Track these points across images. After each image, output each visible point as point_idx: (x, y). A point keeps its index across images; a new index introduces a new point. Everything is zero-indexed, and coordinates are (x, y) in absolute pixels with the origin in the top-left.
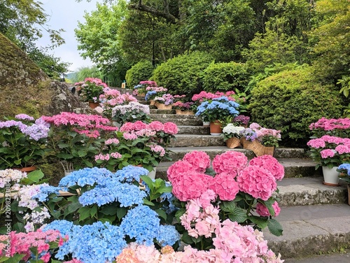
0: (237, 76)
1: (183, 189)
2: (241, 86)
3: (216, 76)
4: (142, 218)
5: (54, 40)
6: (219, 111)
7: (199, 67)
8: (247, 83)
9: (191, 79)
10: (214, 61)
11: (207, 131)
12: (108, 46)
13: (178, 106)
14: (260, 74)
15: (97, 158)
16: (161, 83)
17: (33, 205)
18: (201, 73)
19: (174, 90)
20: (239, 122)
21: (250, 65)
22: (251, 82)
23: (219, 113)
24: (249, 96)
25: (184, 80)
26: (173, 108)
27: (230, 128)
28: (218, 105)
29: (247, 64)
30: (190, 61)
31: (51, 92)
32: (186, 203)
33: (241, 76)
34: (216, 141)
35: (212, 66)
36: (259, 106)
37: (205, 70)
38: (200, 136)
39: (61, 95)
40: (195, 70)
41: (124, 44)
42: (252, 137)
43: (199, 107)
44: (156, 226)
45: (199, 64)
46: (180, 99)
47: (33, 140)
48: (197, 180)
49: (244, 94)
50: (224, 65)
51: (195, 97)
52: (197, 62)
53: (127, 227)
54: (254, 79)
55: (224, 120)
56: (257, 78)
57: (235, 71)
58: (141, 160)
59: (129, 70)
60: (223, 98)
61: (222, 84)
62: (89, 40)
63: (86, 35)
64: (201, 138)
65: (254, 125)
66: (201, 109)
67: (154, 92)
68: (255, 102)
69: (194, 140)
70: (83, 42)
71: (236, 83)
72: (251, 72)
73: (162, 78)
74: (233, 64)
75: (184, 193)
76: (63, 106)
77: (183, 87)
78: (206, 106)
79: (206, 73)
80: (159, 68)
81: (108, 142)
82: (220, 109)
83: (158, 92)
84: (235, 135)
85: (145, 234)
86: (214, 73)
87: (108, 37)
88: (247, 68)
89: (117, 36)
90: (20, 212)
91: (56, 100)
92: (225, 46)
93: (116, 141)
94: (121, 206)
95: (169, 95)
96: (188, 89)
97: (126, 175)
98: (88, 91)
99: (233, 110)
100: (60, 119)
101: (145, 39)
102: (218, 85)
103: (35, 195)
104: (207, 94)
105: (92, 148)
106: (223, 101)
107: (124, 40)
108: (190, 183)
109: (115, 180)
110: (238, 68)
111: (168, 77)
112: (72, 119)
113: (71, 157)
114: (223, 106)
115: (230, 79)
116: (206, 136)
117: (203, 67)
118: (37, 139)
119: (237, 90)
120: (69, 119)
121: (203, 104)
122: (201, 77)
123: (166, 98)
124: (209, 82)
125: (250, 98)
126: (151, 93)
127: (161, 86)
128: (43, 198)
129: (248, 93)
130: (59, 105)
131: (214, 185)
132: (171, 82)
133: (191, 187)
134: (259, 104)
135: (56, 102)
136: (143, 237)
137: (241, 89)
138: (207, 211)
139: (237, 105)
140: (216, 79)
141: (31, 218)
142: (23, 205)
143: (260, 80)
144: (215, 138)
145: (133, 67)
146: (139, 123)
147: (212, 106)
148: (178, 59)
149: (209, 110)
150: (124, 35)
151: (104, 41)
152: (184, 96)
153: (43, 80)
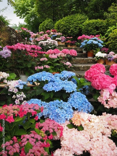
0: (101, 27)
1: (99, 83)
2: (103, 33)
3: (90, 27)
4: (79, 98)
5: (9, 3)
6: (93, 45)
7: (80, 22)
8: (106, 31)
9: (75, 28)
10: (88, 19)
11: (86, 56)
12: (30, 11)
13: (68, 43)
14: (114, 26)
15: (36, 68)
16: (59, 31)
17: (15, 91)
18: (81, 25)
19: (66, 34)
20: (103, 51)
21: (108, 21)
22: (109, 30)
23: (93, 46)
24: (107, 37)
25: (72, 29)
26: (65, 44)
27: (99, 54)
28: (92, 42)
29: (106, 20)
30: (74, 19)
31: (8, 33)
32: (100, 91)
33: (103, 27)
34: (91, 61)
35: (87, 21)
36: (114, 43)
37: (83, 24)
38: (83, 58)
39: (13, 35)
40: (78, 24)
41: (38, 9)
42: (111, 59)
43: (82, 43)
44: (87, 103)
45: (80, 20)
46: (69, 39)
47: (4, 58)
48: (107, 78)
49: (104, 37)
50: (94, 21)
51: (80, 38)
52: (79, 19)
53: (73, 103)
54: (110, 28)
55: (96, 50)
56: (112, 28)
57: (100, 24)
58: (59, 69)
59: (41, 24)
60: (95, 38)
61: (93, 31)
62: (20, 8)
63: (18, 5)
64: (84, 59)
65: (112, 53)
66: (83, 44)
67: (56, 35)
68: (112, 41)
69: (80, 60)
70: (16, 9)
71: (100, 31)
72: (108, 25)
73: (59, 28)
74: (99, 20)
75: (100, 85)
76: (15, 41)
77: (71, 33)
78: (86, 42)
79: (84, 25)
80: (57, 23)
81: (42, 59)
82: (93, 44)
83: (58, 35)
84: (102, 58)
85: (82, 106)
86: (88, 25)
87: (29, 6)
88: (106, 23)
89: (35, 5)
90: (9, 94)
91: (11, 37)
92: (94, 10)
93: (46, 59)
94: (67, 92)
95: (63, 37)
96: (74, 34)
97: (65, 76)
98: (22, 34)
99: (100, 45)
100: (17, 47)
101: (49, 7)
102: (91, 31)
103: (16, 85)
104: (86, 36)
105: (34, 63)
106: (95, 40)
107: (38, 7)
108: (103, 80)
109: (58, 79)
110: (102, 23)
111: (63, 27)
112: (23, 47)
113: (23, 67)
114: (96, 42)
115: (97, 28)
116: (86, 58)
117: (82, 22)
118: (5, 57)
119: (101, 35)
120: (22, 46)
121: (85, 41)
122: (81, 27)
123: (62, 39)
124: (86, 30)
125: (108, 39)
126: (54, 35)
127: (59, 32)
128: (21, 87)
129: (106, 36)
130: (12, 40)
131: (115, 81)
132: (65, 30)
133: (104, 82)
134: (114, 42)
135: (11, 39)
136: (82, 108)
137: (103, 34)
138: (113, 95)
139: (102, 42)
140: (89, 28)
141: (16, 97)
142: (11, 91)
143: (114, 29)
144: (91, 59)
145: (43, 22)
146: (57, 50)
147: (89, 42)
148: (68, 17)
149: (88, 44)
150: (38, 5)
151: (27, 8)
152: (72, 37)
153: (3, 27)
